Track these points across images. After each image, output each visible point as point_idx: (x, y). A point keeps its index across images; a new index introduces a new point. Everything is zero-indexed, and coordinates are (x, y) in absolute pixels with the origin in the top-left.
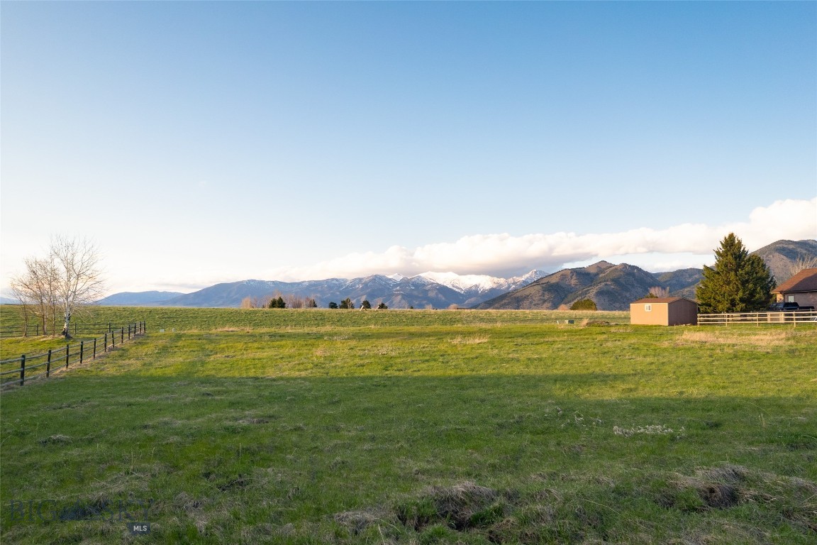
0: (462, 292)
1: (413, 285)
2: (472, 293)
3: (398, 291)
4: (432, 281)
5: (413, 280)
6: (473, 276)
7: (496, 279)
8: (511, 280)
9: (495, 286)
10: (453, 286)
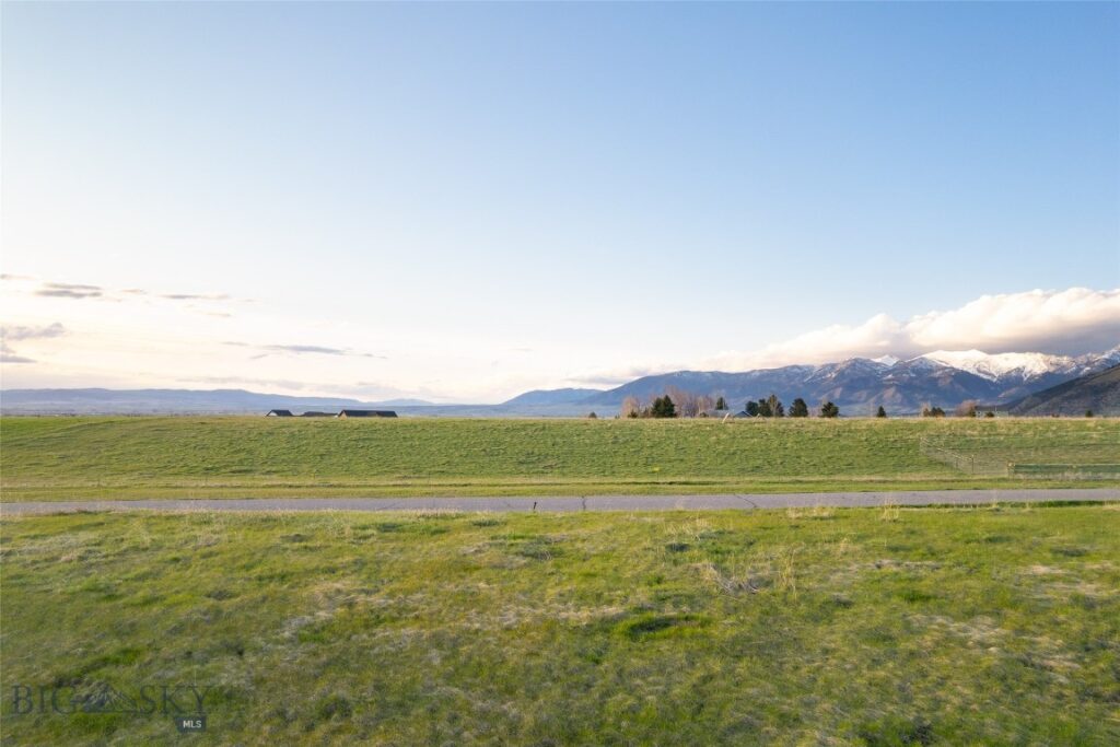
0: (995, 380)
1: (913, 371)
2: (1012, 380)
3: (889, 380)
4: (944, 364)
5: (913, 364)
6: (1012, 355)
7: (1054, 359)
8: (1082, 359)
9: (1052, 369)
10: (979, 371)
